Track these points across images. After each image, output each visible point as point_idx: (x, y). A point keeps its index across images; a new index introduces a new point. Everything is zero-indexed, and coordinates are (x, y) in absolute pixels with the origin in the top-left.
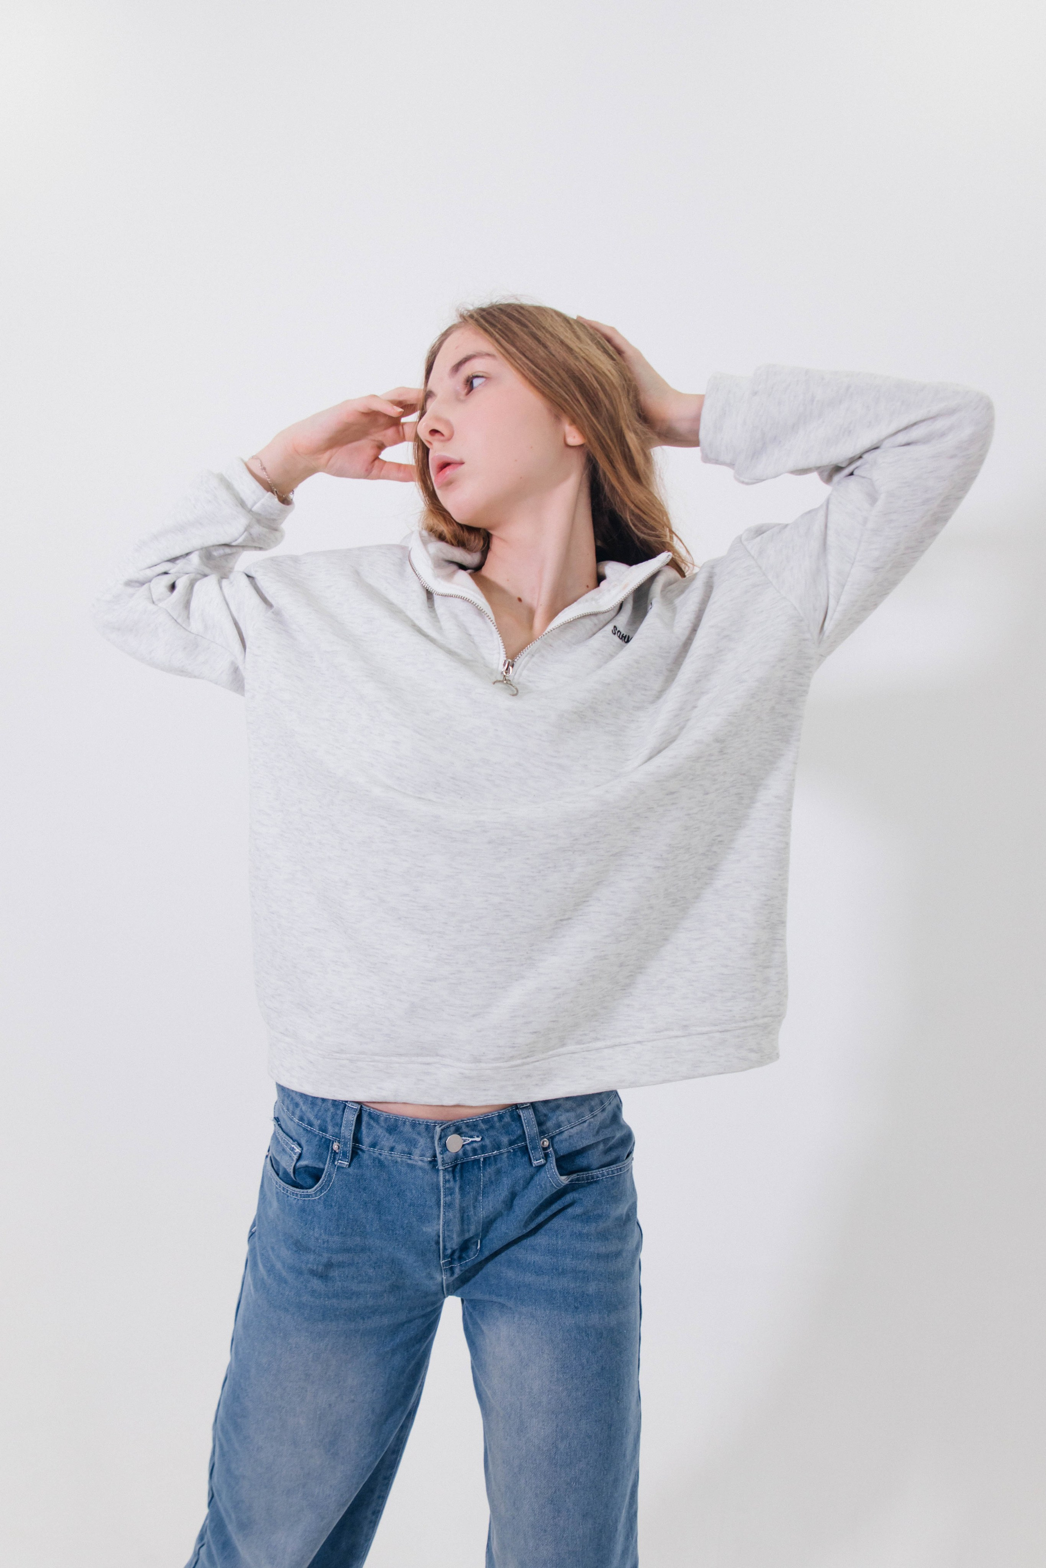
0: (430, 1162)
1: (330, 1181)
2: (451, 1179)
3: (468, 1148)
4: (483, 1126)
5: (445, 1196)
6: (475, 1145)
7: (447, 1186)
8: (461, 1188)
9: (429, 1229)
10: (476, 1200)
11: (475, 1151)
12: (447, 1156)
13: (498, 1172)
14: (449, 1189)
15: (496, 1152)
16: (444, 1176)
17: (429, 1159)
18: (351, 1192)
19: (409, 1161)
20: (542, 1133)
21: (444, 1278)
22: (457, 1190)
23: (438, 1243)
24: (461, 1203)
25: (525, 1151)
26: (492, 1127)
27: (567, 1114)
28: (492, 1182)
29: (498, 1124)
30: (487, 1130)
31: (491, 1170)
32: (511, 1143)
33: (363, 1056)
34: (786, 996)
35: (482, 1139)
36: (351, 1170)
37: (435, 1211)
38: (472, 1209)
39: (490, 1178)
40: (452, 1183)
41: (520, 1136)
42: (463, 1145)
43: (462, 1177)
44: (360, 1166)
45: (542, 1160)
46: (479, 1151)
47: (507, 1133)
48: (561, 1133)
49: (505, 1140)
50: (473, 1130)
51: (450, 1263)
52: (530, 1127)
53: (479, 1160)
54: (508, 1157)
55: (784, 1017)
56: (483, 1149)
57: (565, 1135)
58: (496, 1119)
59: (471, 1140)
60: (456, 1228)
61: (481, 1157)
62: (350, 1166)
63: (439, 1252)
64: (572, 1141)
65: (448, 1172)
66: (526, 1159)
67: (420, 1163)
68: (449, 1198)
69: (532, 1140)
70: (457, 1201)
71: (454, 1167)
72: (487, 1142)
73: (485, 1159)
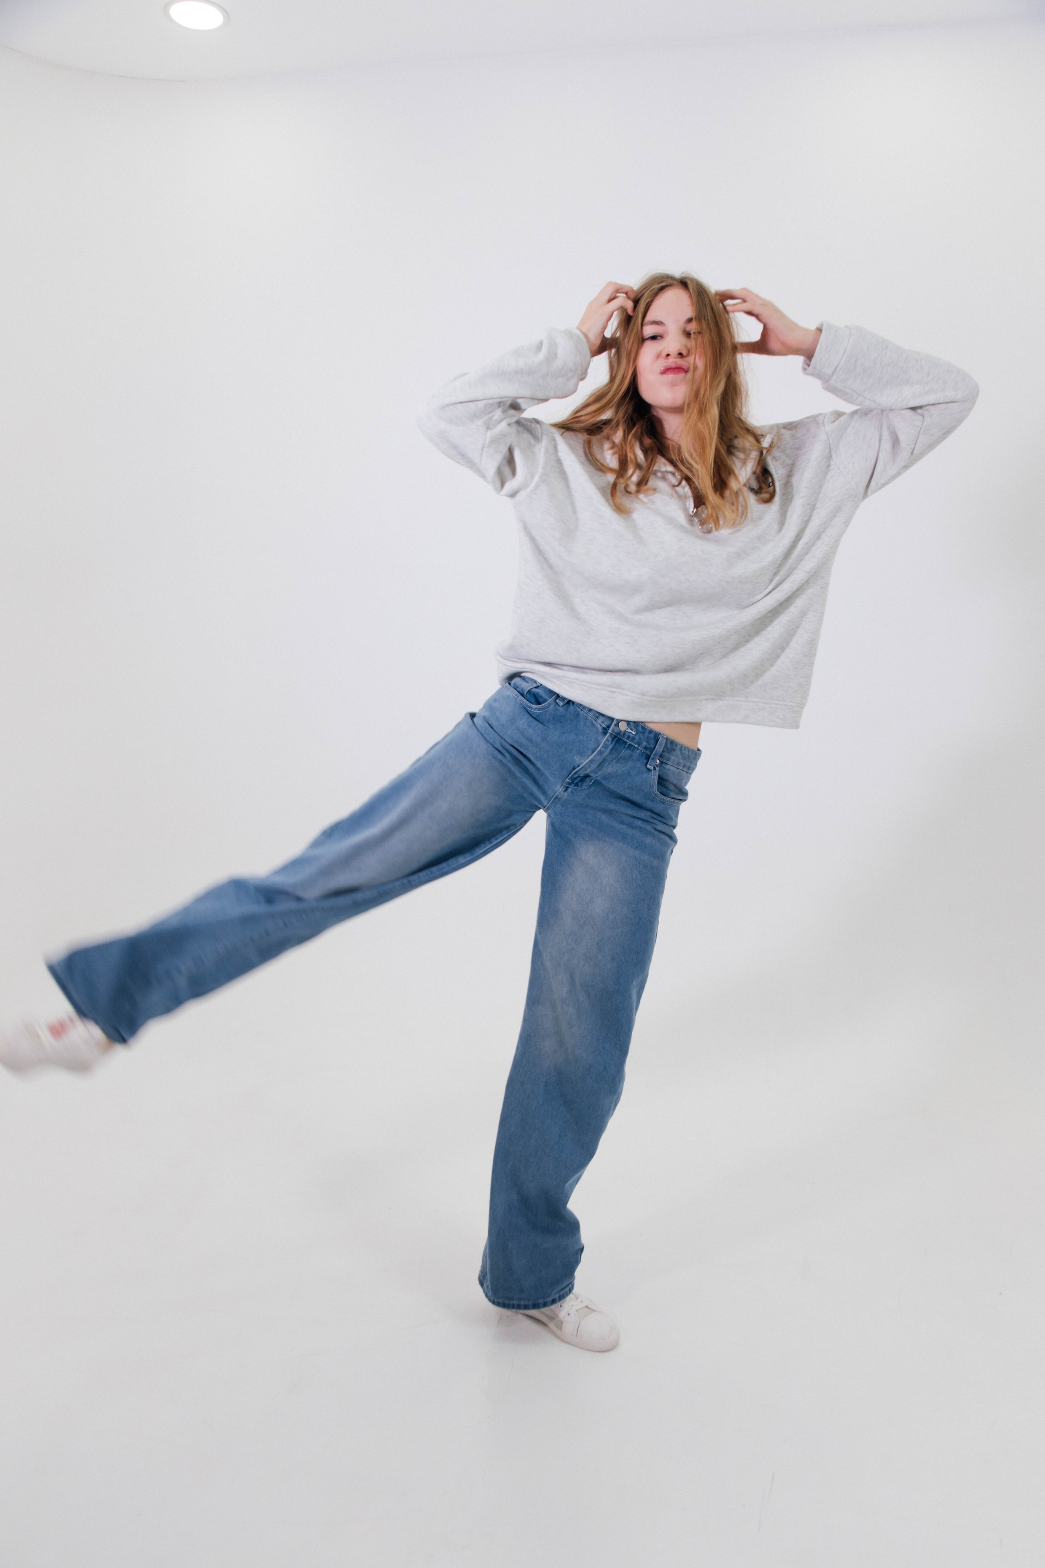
0: (604, 728)
1: (548, 707)
2: (610, 741)
3: (627, 733)
4: (640, 729)
5: (602, 747)
6: (631, 734)
7: (607, 743)
8: (612, 749)
9: (577, 759)
10: (612, 761)
11: (628, 737)
12: (616, 730)
13: (630, 756)
14: (607, 745)
15: (637, 745)
16: (608, 737)
17: (605, 726)
18: (554, 719)
19: (594, 722)
20: (661, 756)
21: (560, 790)
22: (610, 748)
23: (574, 769)
24: (607, 756)
25: (648, 758)
26: (643, 733)
27: (676, 758)
28: (624, 758)
29: (647, 734)
30: (641, 732)
31: (629, 752)
32: (645, 748)
33: (577, 681)
34: (808, 694)
35: (635, 734)
36: (561, 709)
37: (590, 753)
38: (607, 763)
39: (625, 756)
40: (609, 743)
41: (651, 748)
42: (625, 731)
43: (615, 744)
44: (567, 710)
45: (652, 767)
46: (630, 739)
47: (647, 742)
48: (667, 764)
49: (644, 744)
50: (635, 727)
51: (570, 784)
52: (659, 749)
53: (627, 743)
54: (639, 754)
55: (805, 706)
56: (633, 739)
57: (668, 767)
58: (648, 731)
59: (630, 731)
60: (593, 767)
61: (629, 742)
62: (563, 706)
63: (570, 774)
64: (668, 772)
65: (611, 737)
66: (645, 761)
67: (599, 726)
68: (603, 749)
69: (656, 754)
70: (606, 753)
71: (615, 737)
72: (637, 738)
73: (630, 744)
